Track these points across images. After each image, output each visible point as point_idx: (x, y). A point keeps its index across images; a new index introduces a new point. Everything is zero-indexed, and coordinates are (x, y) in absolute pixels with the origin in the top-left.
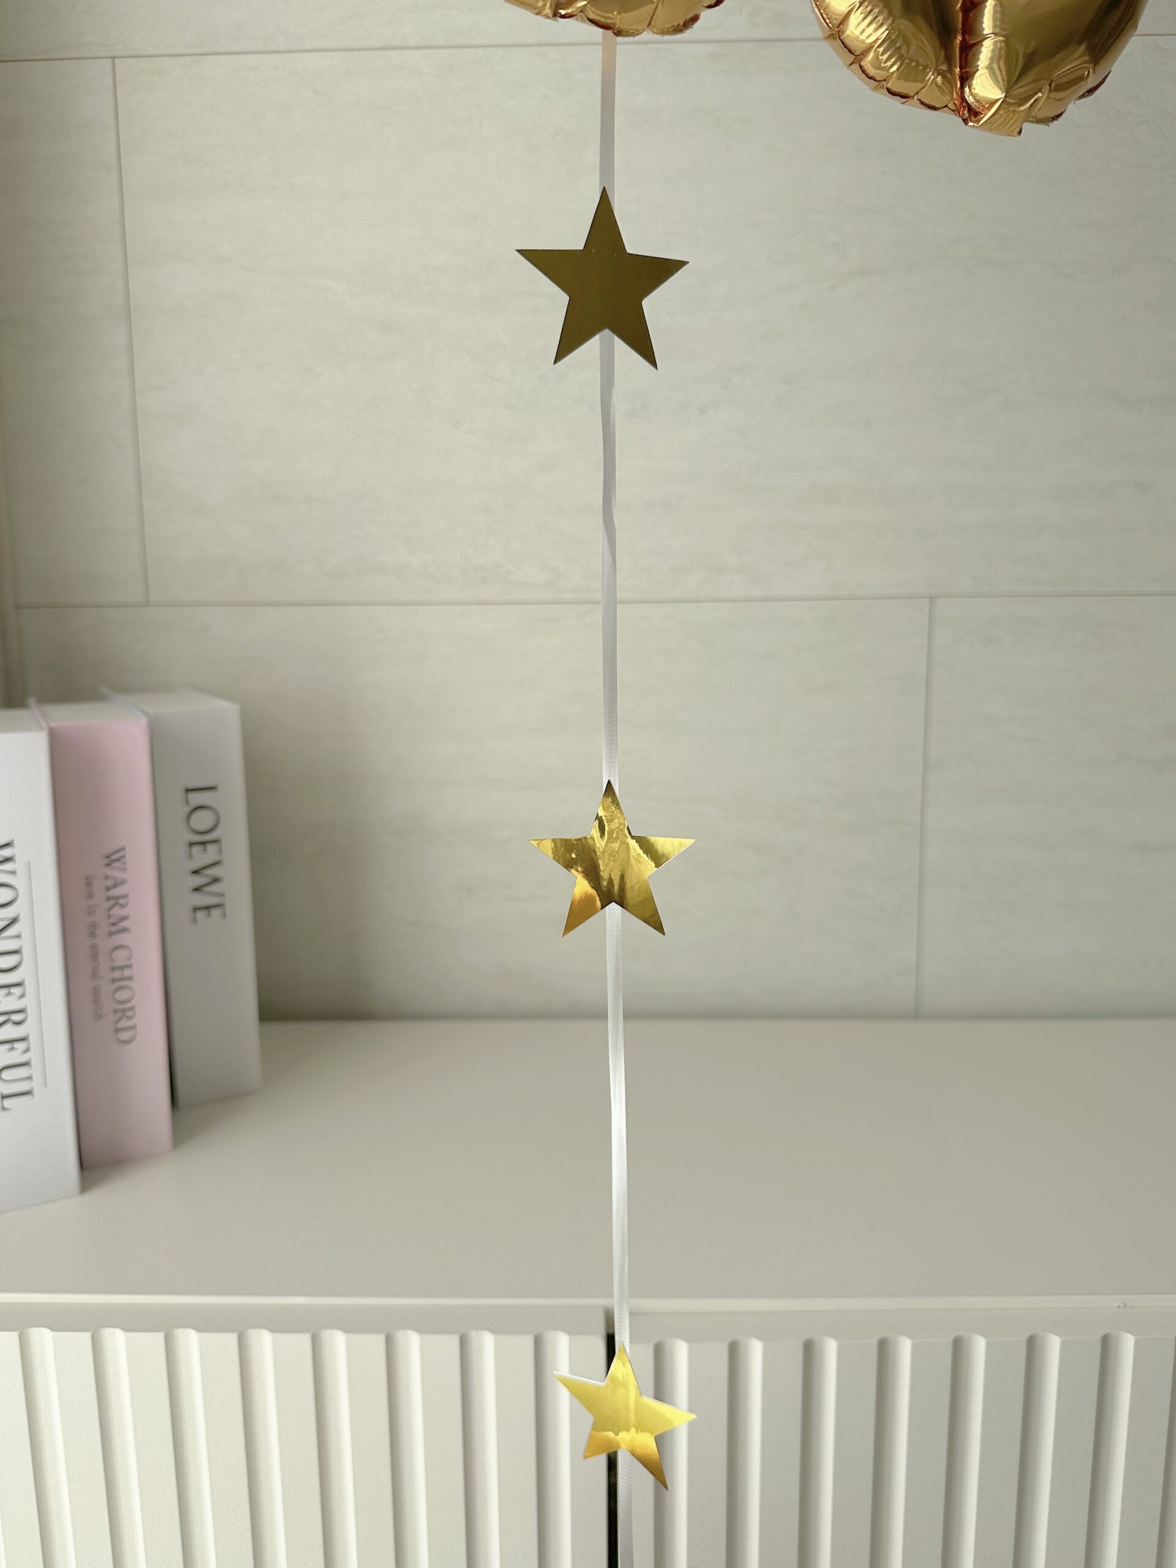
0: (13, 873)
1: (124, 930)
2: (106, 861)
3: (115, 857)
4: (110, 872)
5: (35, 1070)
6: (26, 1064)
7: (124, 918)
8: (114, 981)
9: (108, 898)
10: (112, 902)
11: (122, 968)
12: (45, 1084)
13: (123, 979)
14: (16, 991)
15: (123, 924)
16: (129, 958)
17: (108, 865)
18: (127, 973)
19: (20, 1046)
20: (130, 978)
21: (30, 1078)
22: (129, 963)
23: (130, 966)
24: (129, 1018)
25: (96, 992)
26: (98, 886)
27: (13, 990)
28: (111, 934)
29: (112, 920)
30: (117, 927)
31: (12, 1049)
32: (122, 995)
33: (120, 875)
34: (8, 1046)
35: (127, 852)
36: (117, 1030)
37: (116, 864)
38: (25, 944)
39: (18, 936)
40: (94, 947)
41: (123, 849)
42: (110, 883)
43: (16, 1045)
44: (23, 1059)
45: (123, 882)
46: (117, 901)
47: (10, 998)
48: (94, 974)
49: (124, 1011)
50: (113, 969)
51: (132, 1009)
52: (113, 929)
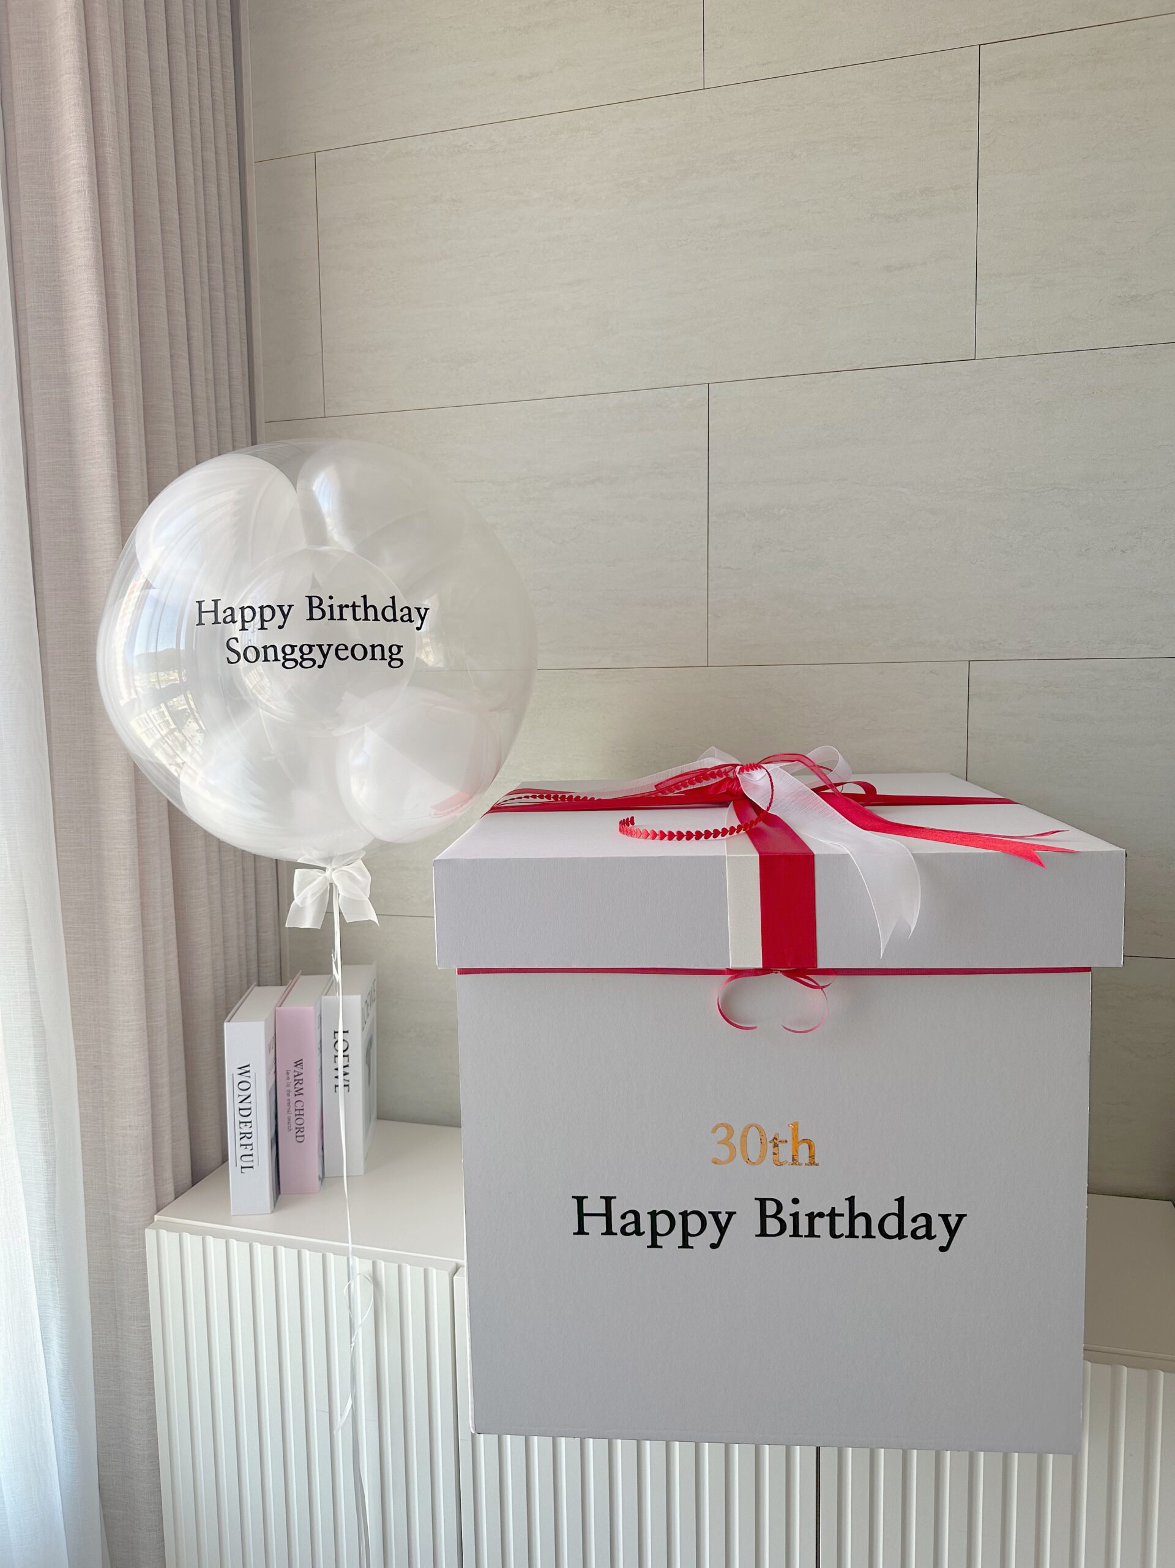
0: (249, 1077)
1: (303, 1094)
2: (295, 1064)
3: (299, 1063)
4: (296, 1069)
7: (301, 1089)
8: (296, 1115)
9: (296, 1080)
10: (297, 1082)
11: (299, 1110)
13: (300, 1115)
14: (249, 1124)
15: (301, 1092)
16: (303, 1106)
17: (296, 1066)
18: (302, 1112)
19: (250, 1147)
20: (303, 1115)
22: (302, 1108)
23: (303, 1110)
24: (303, 1131)
25: (289, 1119)
26: (292, 1075)
27: (247, 1124)
28: (295, 1095)
29: (297, 1089)
30: (299, 1092)
31: (246, 1148)
32: (300, 1122)
33: (301, 1071)
34: (244, 1147)
35: (303, 1061)
36: (297, 1136)
37: (298, 1066)
38: (252, 1105)
39: (250, 1102)
40: (289, 1100)
41: (301, 1060)
42: (296, 1074)
43: (248, 1147)
44: (250, 1153)
45: (302, 1074)
46: (299, 1082)
47: (248, 1127)
48: (288, 1111)
50: (296, 1110)
51: (303, 1128)
52: (297, 1093)
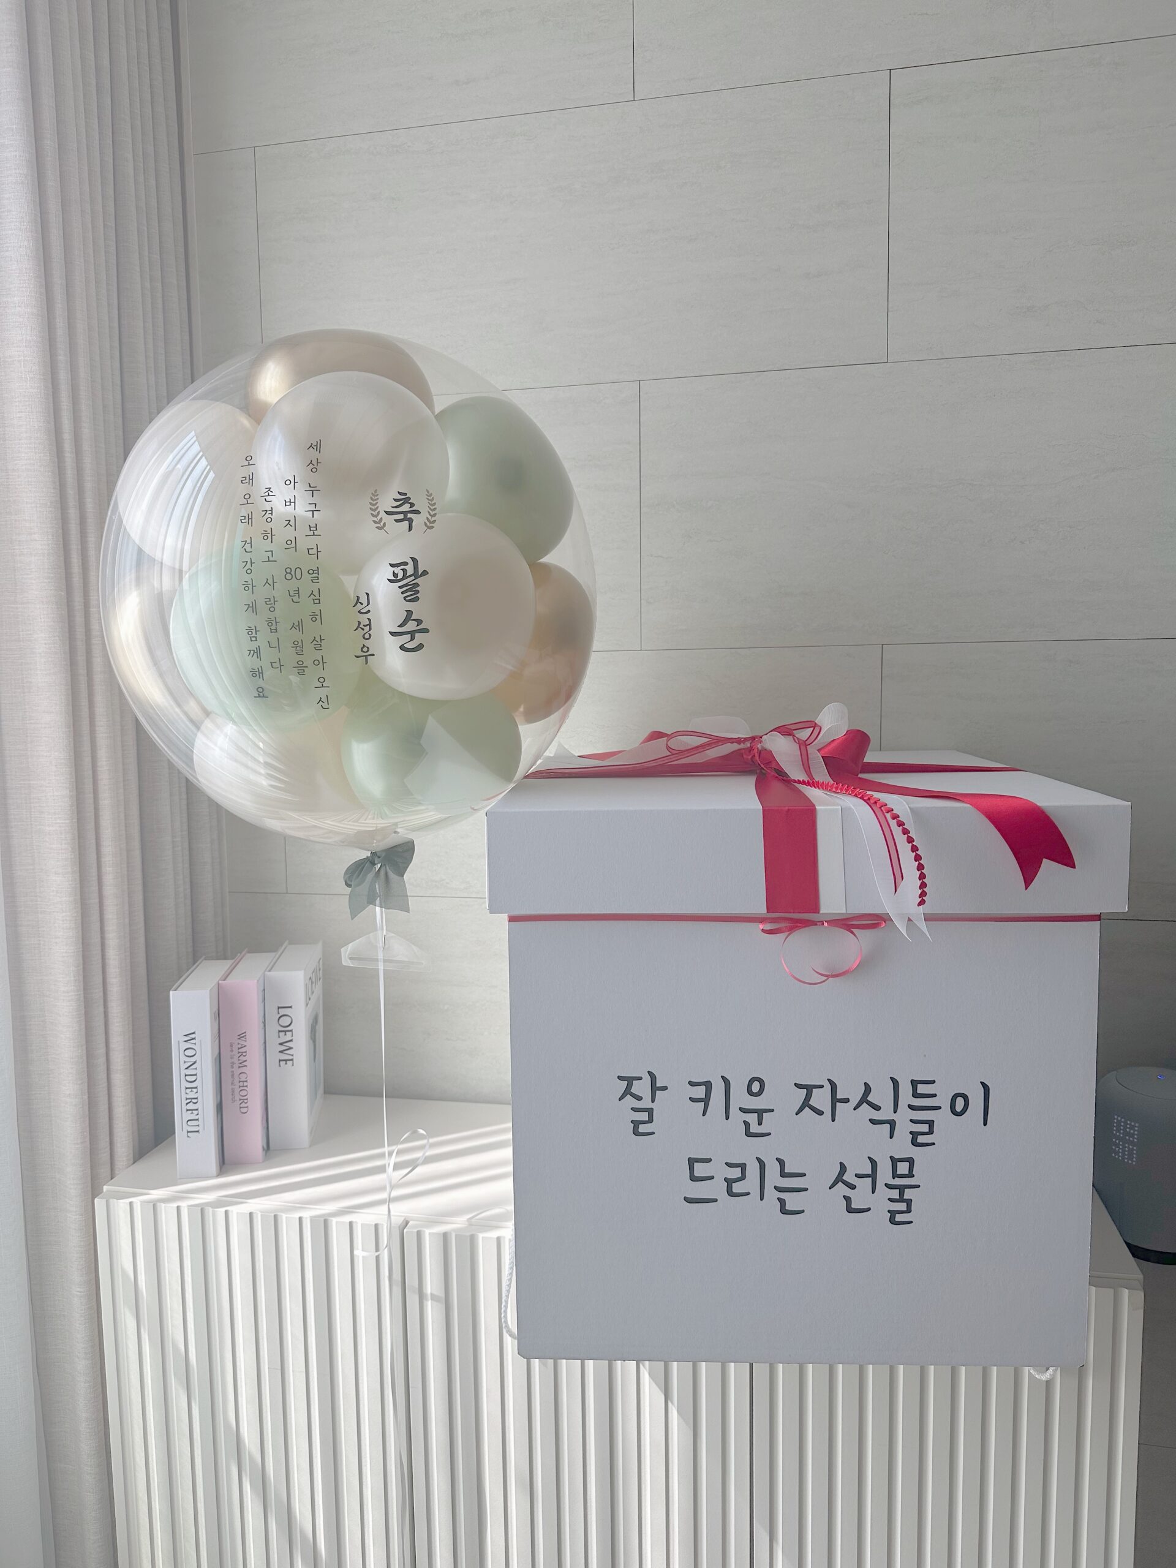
0: (195, 1044)
1: (246, 1066)
2: (239, 1037)
3: (242, 1036)
4: (240, 1041)
5: (200, 1122)
6: (197, 1120)
7: (246, 1061)
8: (240, 1087)
9: (239, 1053)
10: (240, 1054)
11: (243, 1082)
12: (204, 1129)
13: (243, 1086)
14: (195, 1090)
15: (245, 1064)
16: (246, 1078)
17: (239, 1039)
19: (196, 1112)
20: (246, 1086)
21: (198, 1126)
23: (246, 1081)
24: (246, 1103)
25: (233, 1091)
26: (235, 1047)
27: (193, 1090)
28: (239, 1067)
29: (240, 1062)
30: (242, 1064)
31: (192, 1113)
32: (244, 1093)
33: (244, 1043)
34: (191, 1112)
35: (247, 1034)
36: (241, 1108)
37: (242, 1039)
38: (198, 1072)
39: (196, 1069)
40: (233, 1072)
41: (245, 1033)
42: (240, 1046)
43: (193, 1112)
44: (196, 1118)
45: (245, 1046)
46: (242, 1054)
47: (193, 1093)
48: (232, 1083)
49: (244, 1100)
50: (240, 1082)
51: (247, 1099)
52: (240, 1065)
